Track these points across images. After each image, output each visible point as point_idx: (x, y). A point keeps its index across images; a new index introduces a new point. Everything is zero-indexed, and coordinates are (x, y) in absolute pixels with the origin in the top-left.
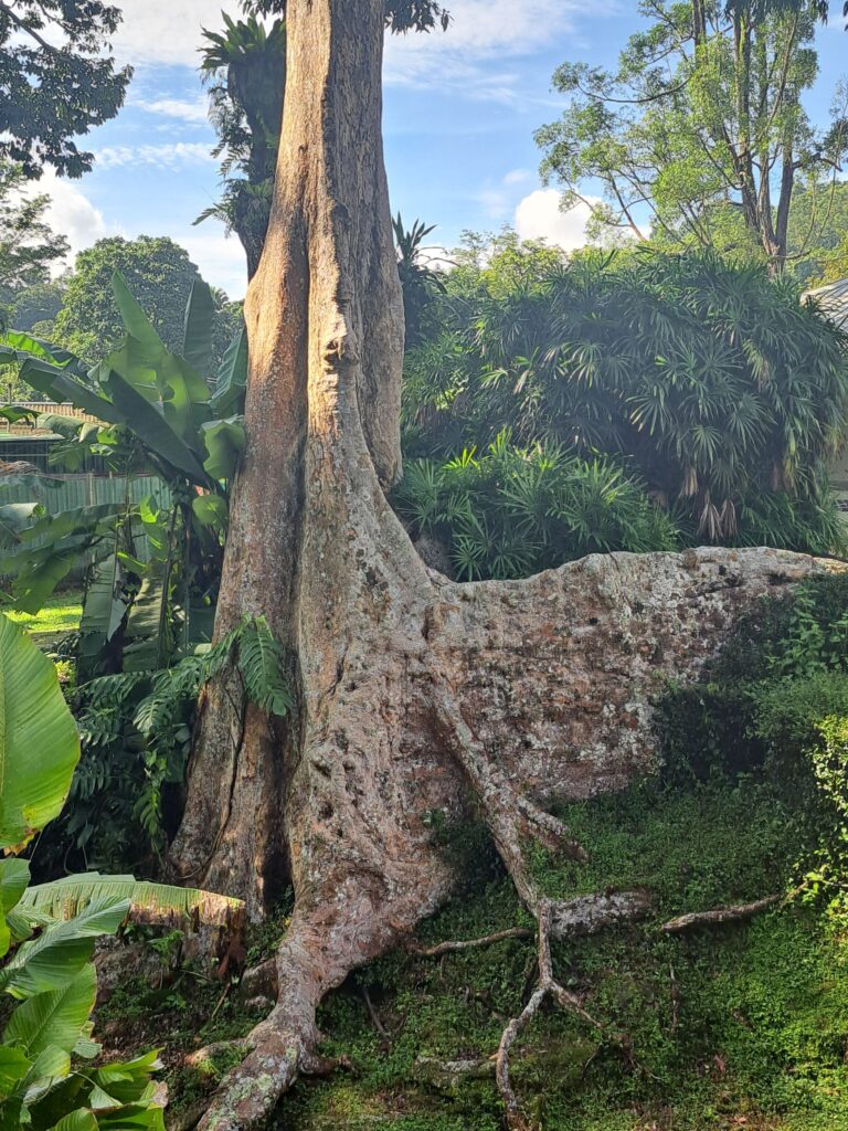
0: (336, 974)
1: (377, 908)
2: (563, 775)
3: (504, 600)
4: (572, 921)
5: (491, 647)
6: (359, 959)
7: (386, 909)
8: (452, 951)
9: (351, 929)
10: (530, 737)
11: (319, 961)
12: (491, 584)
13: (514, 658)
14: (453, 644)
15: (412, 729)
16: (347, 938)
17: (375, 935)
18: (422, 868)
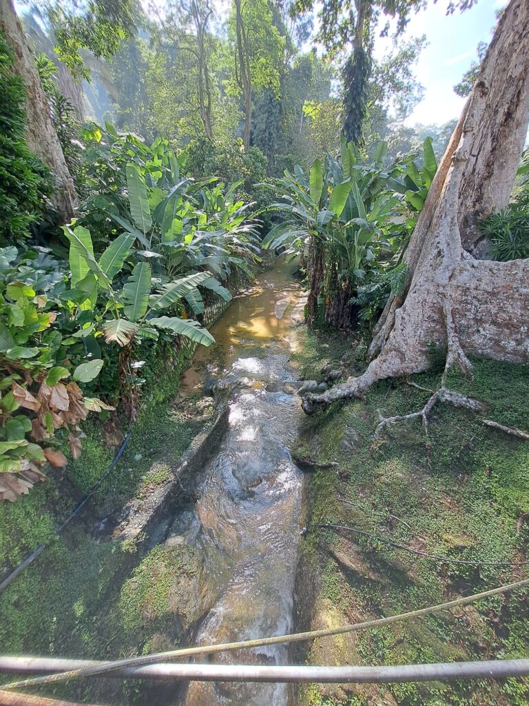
0: (383, 376)
1: (402, 363)
2: (491, 348)
3: (491, 270)
4: (448, 399)
5: (476, 289)
6: (391, 375)
7: (404, 365)
8: (414, 386)
9: (391, 366)
10: (480, 329)
11: (378, 370)
12: (487, 262)
13: (486, 295)
14: (459, 284)
15: (435, 312)
16: (388, 368)
17: (398, 371)
18: (420, 358)
